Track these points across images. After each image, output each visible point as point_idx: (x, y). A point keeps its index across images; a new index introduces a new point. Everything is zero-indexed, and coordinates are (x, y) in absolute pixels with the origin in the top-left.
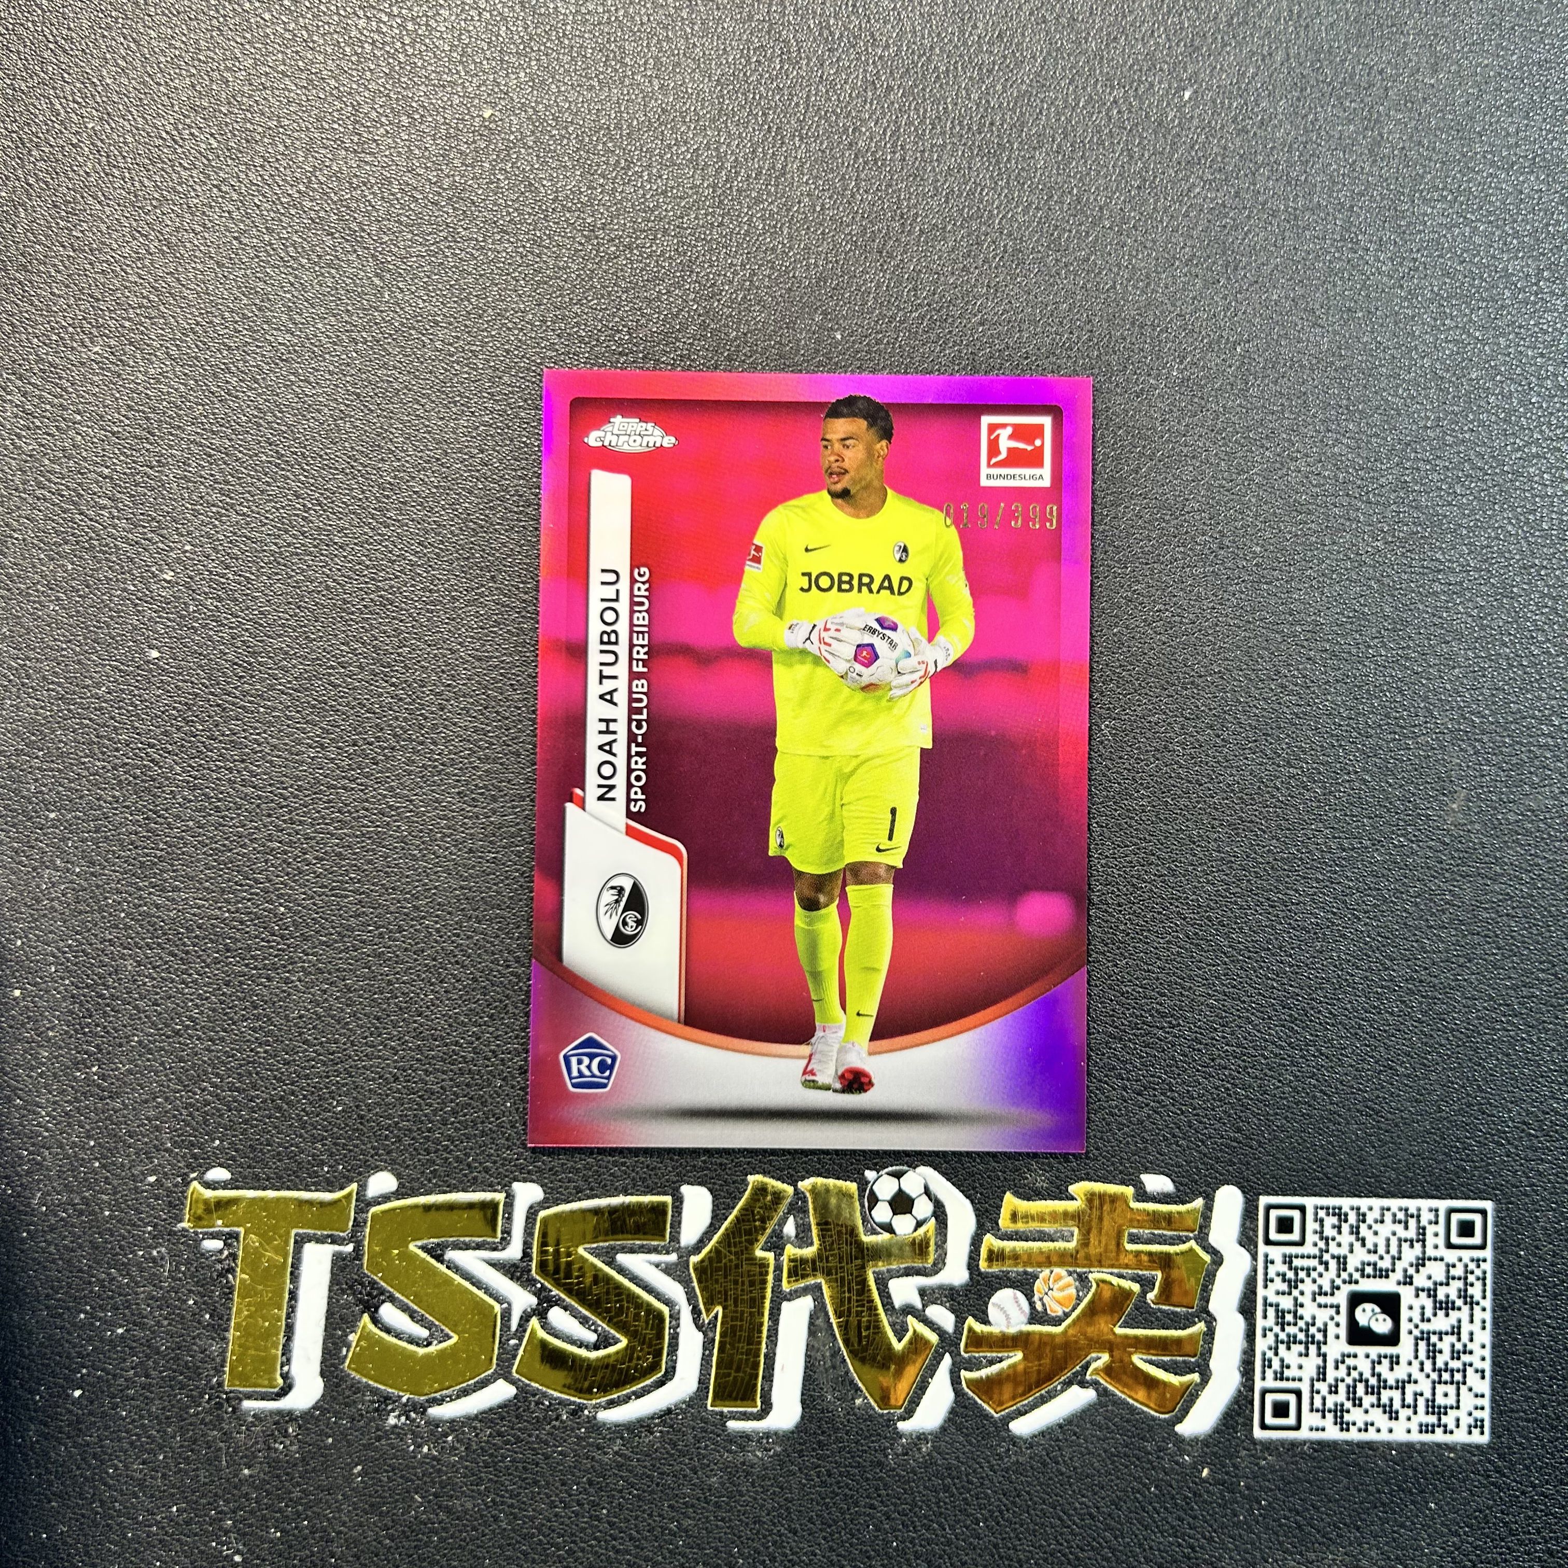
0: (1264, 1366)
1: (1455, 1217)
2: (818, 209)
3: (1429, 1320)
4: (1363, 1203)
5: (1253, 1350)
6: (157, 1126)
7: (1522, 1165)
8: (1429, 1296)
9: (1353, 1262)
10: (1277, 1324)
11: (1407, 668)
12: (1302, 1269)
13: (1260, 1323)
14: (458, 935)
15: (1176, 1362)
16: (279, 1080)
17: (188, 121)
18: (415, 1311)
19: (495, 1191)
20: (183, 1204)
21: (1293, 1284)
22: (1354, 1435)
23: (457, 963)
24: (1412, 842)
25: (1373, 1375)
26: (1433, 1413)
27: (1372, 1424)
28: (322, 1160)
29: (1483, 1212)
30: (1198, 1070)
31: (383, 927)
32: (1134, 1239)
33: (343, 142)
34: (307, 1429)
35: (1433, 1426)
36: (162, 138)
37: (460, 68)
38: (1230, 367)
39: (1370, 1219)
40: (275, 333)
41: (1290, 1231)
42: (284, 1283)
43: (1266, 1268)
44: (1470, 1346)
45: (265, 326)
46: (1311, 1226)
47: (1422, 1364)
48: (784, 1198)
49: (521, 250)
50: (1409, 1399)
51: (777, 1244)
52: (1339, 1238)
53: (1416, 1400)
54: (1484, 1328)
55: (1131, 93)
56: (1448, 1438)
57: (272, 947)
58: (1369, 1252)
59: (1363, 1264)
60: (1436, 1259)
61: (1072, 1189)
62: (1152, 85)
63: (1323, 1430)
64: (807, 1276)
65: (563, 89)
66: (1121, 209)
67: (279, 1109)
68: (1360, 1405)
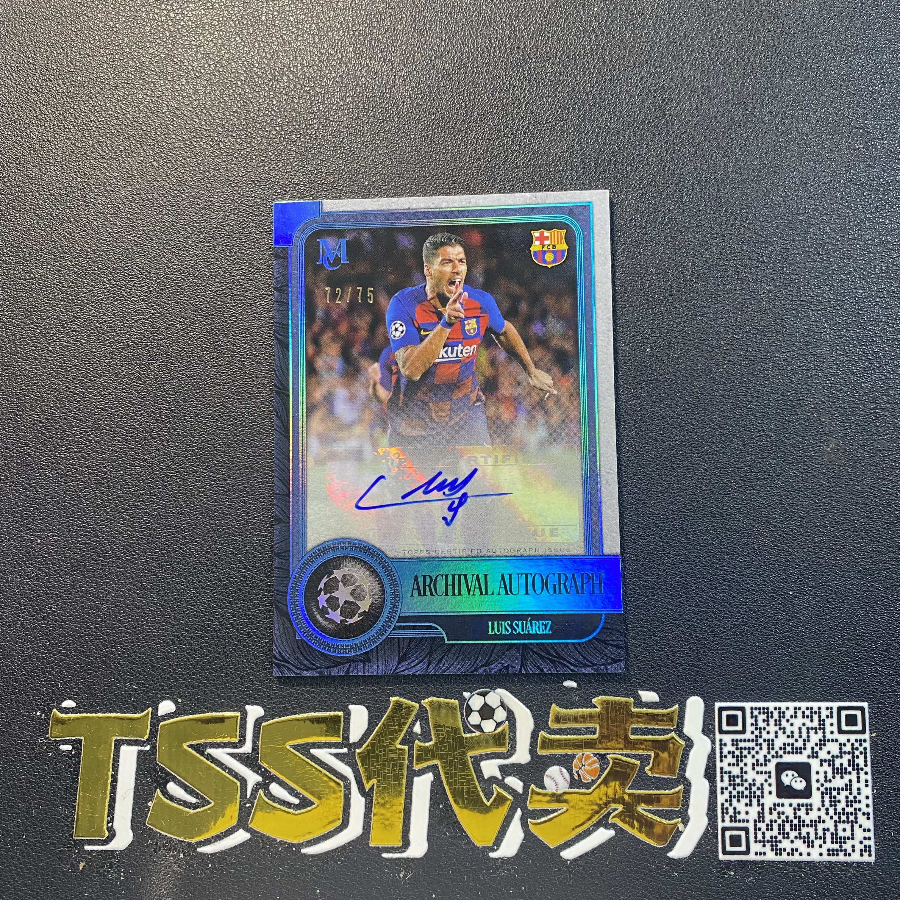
0: (723, 813)
1: (844, 713)
2: (415, 105)
3: (830, 781)
4: (783, 705)
5: (716, 803)
6: (31, 675)
7: (886, 678)
8: (829, 765)
9: (778, 743)
10: (730, 785)
11: (793, 364)
12: (745, 749)
13: (719, 785)
14: (209, 553)
15: (666, 811)
16: (104, 645)
17: (44, 78)
18: (188, 786)
19: (234, 711)
20: (47, 723)
21: (739, 759)
22: (784, 857)
23: (209, 570)
24: (802, 473)
25: (795, 818)
26: (837, 843)
27: (797, 850)
28: (130, 694)
29: (862, 709)
30: (671, 623)
31: (164, 549)
32: (635, 731)
33: (134, 84)
34: (124, 863)
35: (837, 850)
36: (29, 88)
37: (201, 37)
38: (672, 184)
39: (788, 714)
40: (96, 197)
41: (736, 724)
42: (109, 770)
43: (721, 749)
44: (858, 798)
45: (91, 194)
46: (749, 721)
47: (827, 809)
48: (413, 711)
49: (238, 140)
50: (820, 833)
51: (409, 740)
52: (768, 728)
53: (824, 834)
54: (867, 786)
55: (603, 24)
56: (848, 859)
57: (98, 564)
58: (788, 737)
59: (784, 744)
60: (832, 741)
61: (594, 700)
62: (616, 17)
63: (764, 854)
64: (429, 760)
65: (262, 45)
66: (600, 93)
67: (104, 663)
68: (788, 838)
